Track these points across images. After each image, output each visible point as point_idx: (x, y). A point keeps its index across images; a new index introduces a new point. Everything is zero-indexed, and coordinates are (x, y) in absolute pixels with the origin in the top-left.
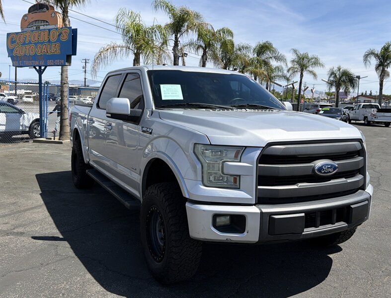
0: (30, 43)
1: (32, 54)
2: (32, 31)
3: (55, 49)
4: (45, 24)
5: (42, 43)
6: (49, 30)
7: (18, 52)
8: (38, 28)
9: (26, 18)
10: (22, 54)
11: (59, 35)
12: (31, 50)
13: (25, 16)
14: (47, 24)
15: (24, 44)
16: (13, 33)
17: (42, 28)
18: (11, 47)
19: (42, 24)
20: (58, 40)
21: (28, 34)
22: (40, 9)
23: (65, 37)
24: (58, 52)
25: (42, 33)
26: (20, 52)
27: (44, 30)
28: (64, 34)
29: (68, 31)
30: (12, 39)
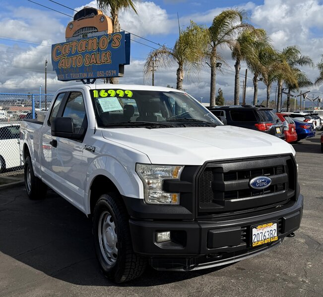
0: (76, 53)
1: (79, 65)
2: (79, 40)
3: (105, 59)
4: (94, 30)
5: (90, 53)
6: (99, 37)
7: (63, 65)
8: (85, 36)
9: (71, 26)
10: (68, 66)
11: (110, 42)
12: (78, 62)
13: (71, 24)
14: (96, 30)
15: (70, 55)
16: (59, 44)
17: (89, 35)
18: (56, 59)
19: (90, 31)
20: (109, 48)
21: (75, 43)
22: (87, 14)
23: (117, 44)
24: (109, 61)
25: (90, 42)
26: (66, 64)
27: (93, 37)
28: (116, 40)
29: (120, 37)
30: (57, 50)
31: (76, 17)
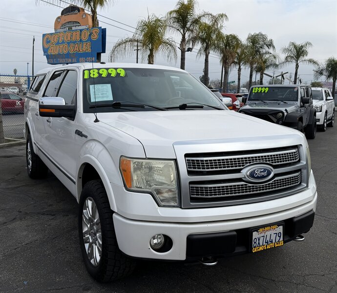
0: (63, 42)
1: (65, 52)
2: (65, 32)
3: (86, 48)
4: (77, 25)
5: (74, 42)
6: (81, 31)
7: (52, 51)
8: (70, 28)
9: (59, 20)
10: (56, 53)
11: (90, 35)
12: (63, 49)
13: (59, 18)
14: (79, 25)
15: (58, 43)
16: (48, 34)
17: (74, 28)
18: (46, 46)
19: (74, 25)
20: (90, 39)
21: (62, 34)
22: (72, 11)
23: (96, 36)
24: (89, 50)
25: (74, 33)
26: (54, 51)
27: (76, 30)
28: (94, 33)
29: (98, 31)
30: (47, 39)
31: (62, 13)
